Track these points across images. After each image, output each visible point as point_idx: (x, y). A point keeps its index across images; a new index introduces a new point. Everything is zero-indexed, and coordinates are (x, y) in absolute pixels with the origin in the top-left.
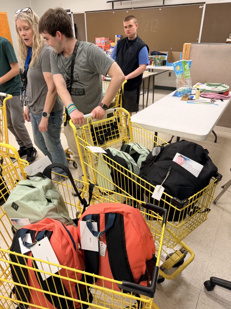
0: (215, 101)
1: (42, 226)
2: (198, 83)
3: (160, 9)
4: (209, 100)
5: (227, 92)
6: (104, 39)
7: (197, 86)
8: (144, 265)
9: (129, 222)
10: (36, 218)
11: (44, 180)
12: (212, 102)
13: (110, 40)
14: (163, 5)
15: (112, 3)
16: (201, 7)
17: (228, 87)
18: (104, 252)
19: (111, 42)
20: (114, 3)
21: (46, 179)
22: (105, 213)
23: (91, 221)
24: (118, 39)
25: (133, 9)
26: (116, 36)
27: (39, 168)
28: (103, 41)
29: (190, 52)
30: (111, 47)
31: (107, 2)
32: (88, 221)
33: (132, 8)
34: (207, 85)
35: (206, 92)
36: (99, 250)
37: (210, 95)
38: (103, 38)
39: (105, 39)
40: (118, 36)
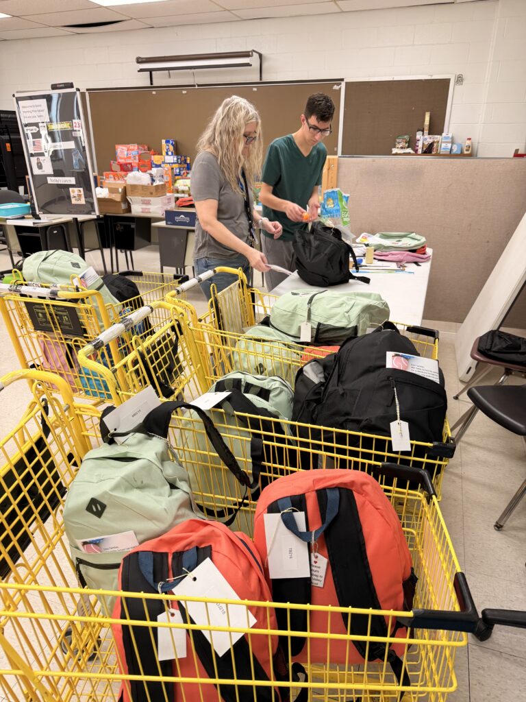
0: (405, 267)
1: (182, 539)
2: (363, 234)
3: (255, 89)
4: (394, 266)
5: (423, 247)
6: (136, 148)
7: (363, 240)
8: (400, 592)
9: (367, 502)
10: (155, 527)
11: (150, 441)
12: (402, 268)
13: (149, 149)
14: (259, 81)
15: (149, 73)
16: (336, 87)
17: (423, 240)
18: (321, 577)
19: (154, 155)
20: (153, 73)
21: (154, 438)
22: (317, 491)
23: (293, 509)
24: (167, 147)
25: (197, 87)
26: (164, 141)
27: (134, 415)
28: (135, 153)
29: (338, 172)
30: (154, 166)
31: (139, 71)
32: (285, 511)
33: (194, 86)
34: (380, 237)
35: (384, 250)
36: (311, 574)
37: (393, 254)
38: (134, 147)
39: (138, 148)
40: (167, 142)
